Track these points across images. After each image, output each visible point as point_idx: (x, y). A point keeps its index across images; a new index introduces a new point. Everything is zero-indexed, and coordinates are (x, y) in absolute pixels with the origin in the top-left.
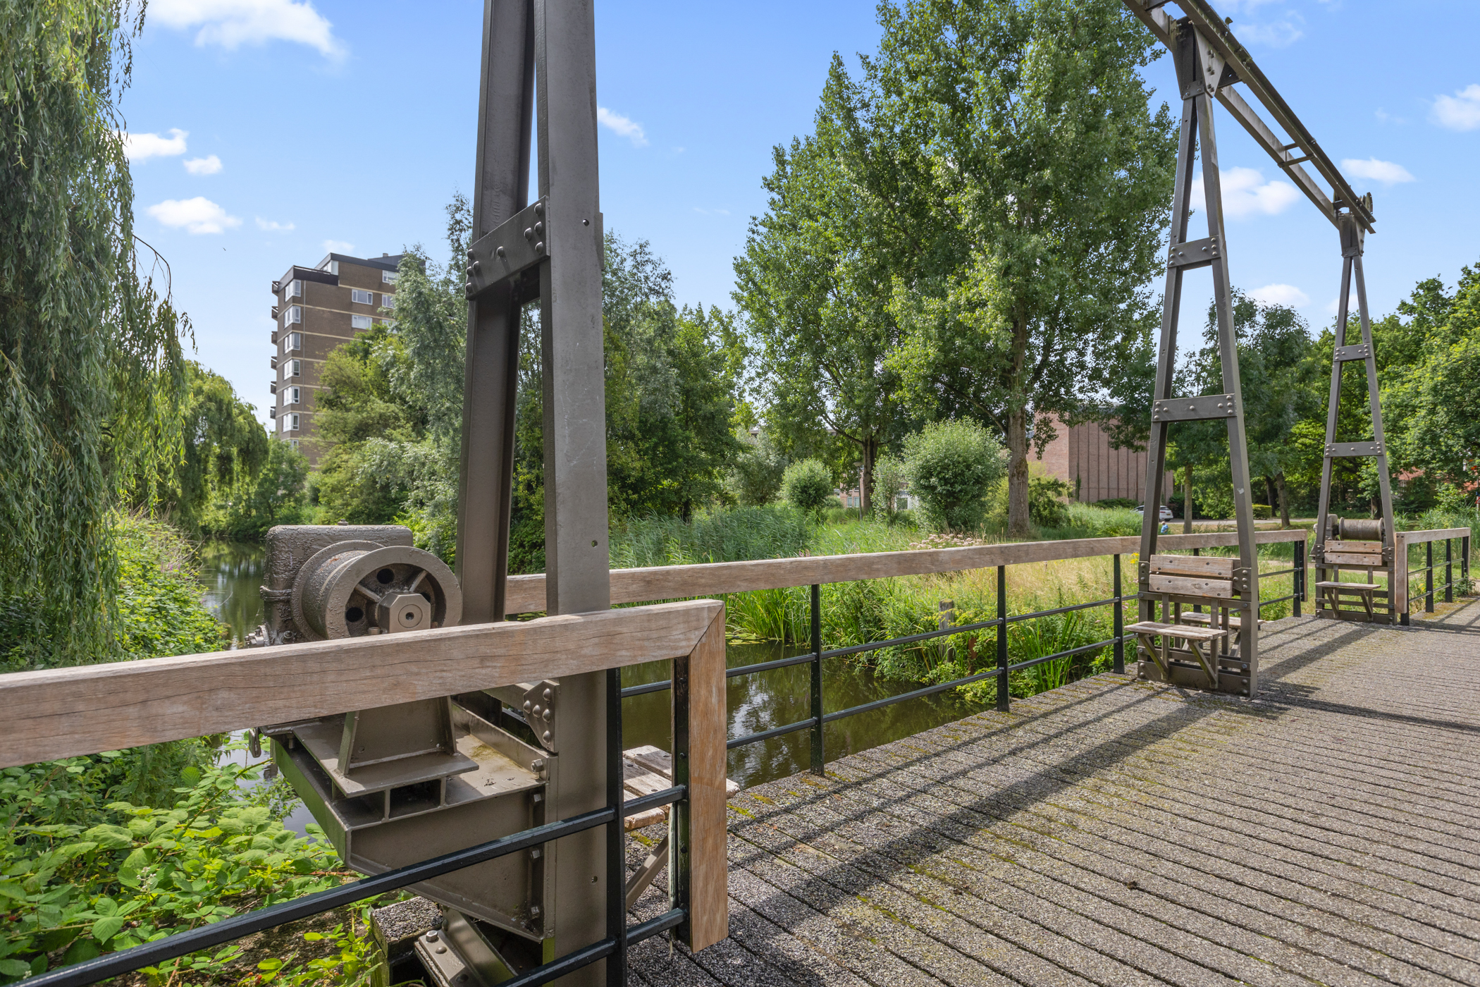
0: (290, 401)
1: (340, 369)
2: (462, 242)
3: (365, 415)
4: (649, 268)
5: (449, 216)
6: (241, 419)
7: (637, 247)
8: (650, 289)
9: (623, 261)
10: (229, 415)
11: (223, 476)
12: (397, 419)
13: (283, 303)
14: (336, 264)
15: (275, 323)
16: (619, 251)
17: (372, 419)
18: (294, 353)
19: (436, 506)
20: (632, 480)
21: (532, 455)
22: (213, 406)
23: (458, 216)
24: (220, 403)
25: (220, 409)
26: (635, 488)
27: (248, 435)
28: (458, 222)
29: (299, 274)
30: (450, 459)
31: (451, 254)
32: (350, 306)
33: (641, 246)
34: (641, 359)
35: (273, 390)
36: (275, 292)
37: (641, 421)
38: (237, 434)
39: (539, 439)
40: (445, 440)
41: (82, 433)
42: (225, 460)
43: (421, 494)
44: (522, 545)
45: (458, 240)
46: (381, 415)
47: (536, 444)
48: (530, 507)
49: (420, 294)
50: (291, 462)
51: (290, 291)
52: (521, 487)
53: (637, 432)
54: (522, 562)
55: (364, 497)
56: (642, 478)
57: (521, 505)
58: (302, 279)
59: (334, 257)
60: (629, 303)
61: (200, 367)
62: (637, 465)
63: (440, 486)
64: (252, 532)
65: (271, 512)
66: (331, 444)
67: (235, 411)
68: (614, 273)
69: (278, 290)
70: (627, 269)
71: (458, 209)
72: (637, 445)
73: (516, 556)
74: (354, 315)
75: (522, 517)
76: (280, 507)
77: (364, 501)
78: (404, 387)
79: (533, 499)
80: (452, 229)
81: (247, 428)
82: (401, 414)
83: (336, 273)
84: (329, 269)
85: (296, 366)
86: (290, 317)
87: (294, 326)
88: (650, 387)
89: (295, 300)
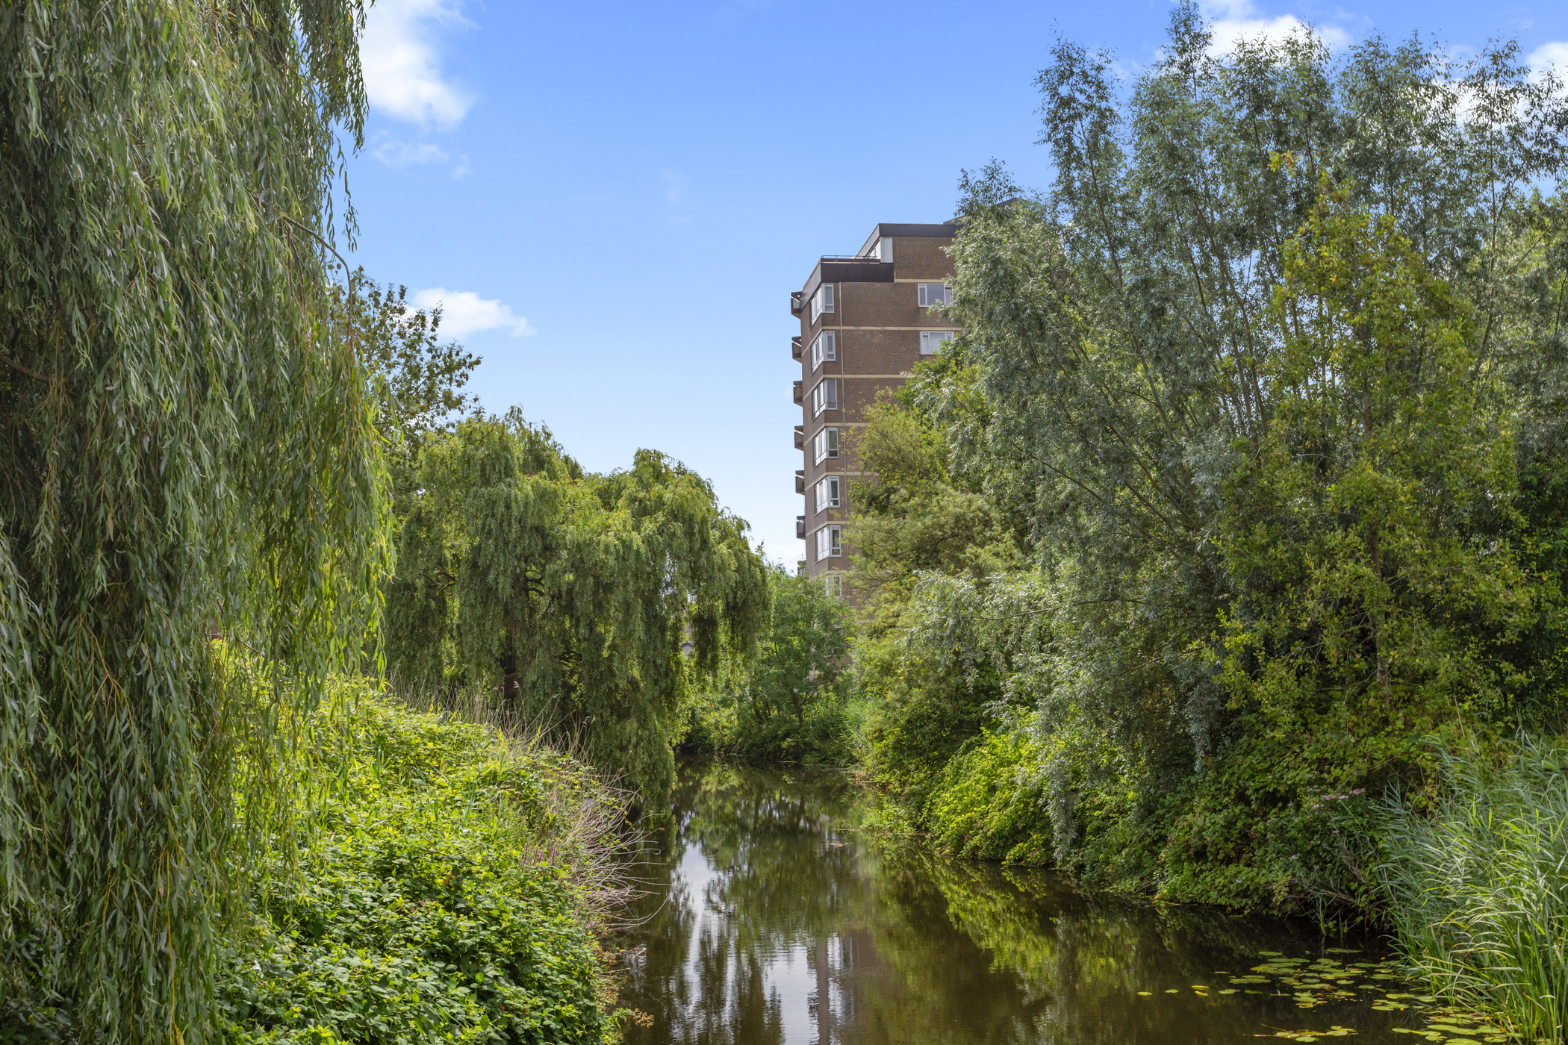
0: (825, 505)
1: (885, 436)
2: (1077, 143)
3: (928, 521)
4: (1520, 107)
5: (1046, 95)
6: (723, 548)
7: (1486, 62)
8: (1528, 155)
9: (1450, 101)
10: (705, 542)
11: (703, 655)
12: (987, 523)
13: (808, 328)
14: (889, 242)
15: (798, 366)
16: (1438, 82)
17: (941, 527)
18: (828, 416)
19: (1053, 709)
20: (1511, 637)
21: (1251, 585)
22: (678, 528)
23: (1064, 91)
24: (689, 521)
25: (689, 534)
26: (1521, 654)
27: (734, 576)
28: (1067, 102)
29: (832, 271)
30: (1082, 604)
31: (1055, 172)
32: (916, 315)
33: (1495, 59)
34: (1515, 331)
35: (800, 488)
36: (796, 312)
37: (1525, 486)
38: (718, 574)
39: (1263, 549)
40: (1067, 566)
41: (153, 648)
42: (704, 624)
43: (1030, 680)
44: (1242, 798)
45: (1068, 139)
46: (958, 518)
47: (1258, 560)
48: (1254, 706)
49: (996, 262)
50: (826, 617)
51: (818, 306)
52: (1230, 664)
53: (1515, 515)
54: (1245, 837)
55: (930, 685)
56: (1539, 628)
57: (1232, 705)
58: (835, 281)
59: (885, 230)
60: (1472, 201)
61: (665, 461)
62: (1522, 596)
63: (1062, 665)
64: (771, 747)
65: (799, 712)
66: (875, 583)
67: (714, 534)
68: (1430, 136)
69: (800, 308)
70: (1461, 121)
71: (1063, 77)
72: (1517, 544)
73: (1230, 824)
74: (924, 331)
75: (1240, 731)
76: (812, 701)
77: (930, 694)
78: (976, 460)
79: (1260, 691)
80: (1054, 120)
81: (733, 563)
82: (995, 514)
83: (889, 259)
84: (877, 254)
85: (832, 438)
86: (820, 352)
87: (826, 367)
88: (1548, 396)
89: (825, 320)
